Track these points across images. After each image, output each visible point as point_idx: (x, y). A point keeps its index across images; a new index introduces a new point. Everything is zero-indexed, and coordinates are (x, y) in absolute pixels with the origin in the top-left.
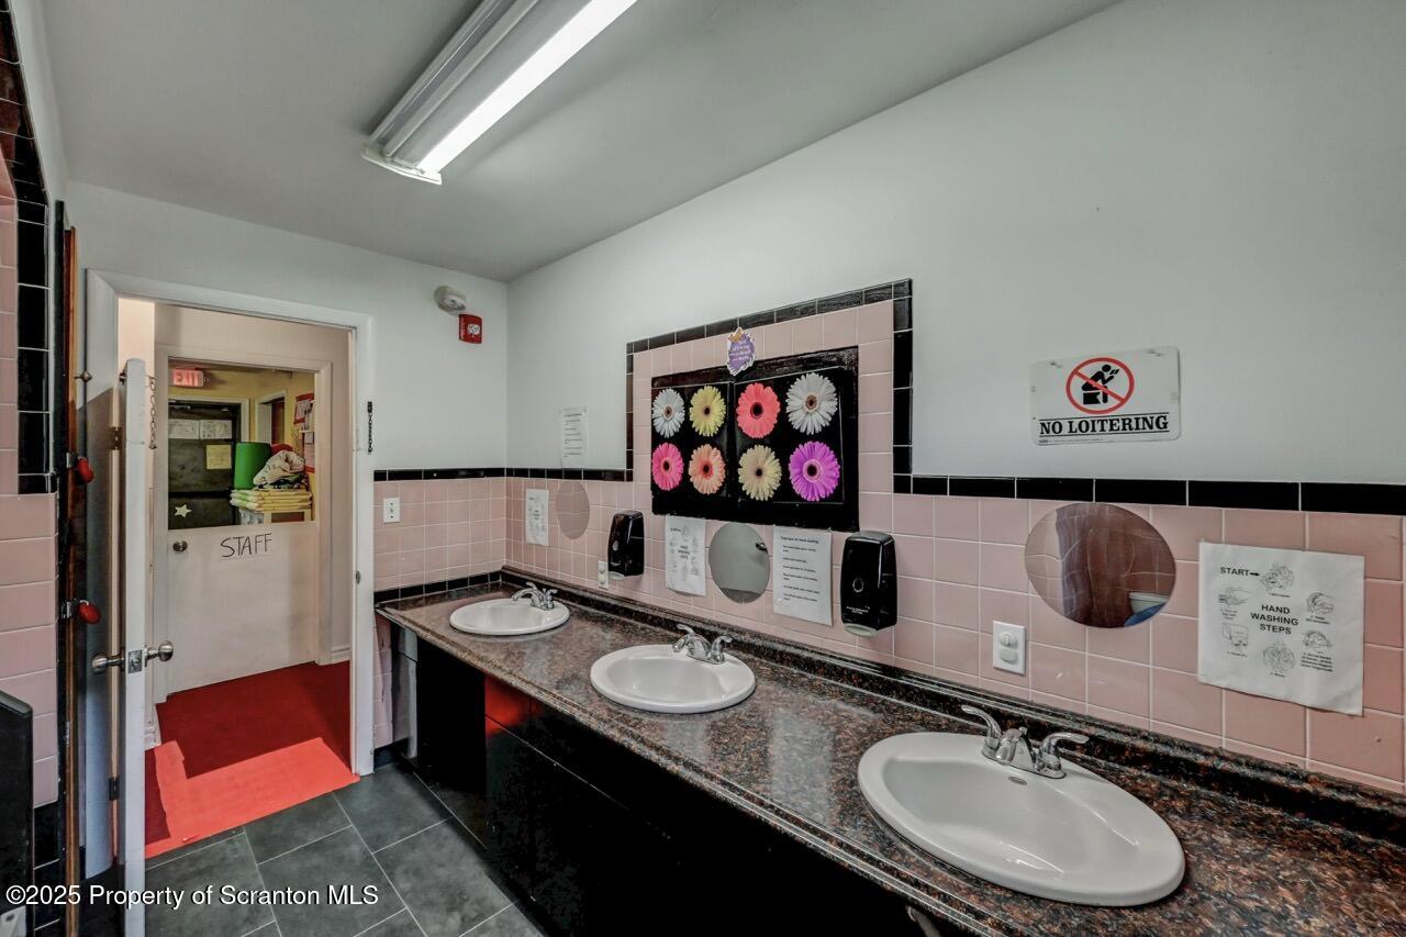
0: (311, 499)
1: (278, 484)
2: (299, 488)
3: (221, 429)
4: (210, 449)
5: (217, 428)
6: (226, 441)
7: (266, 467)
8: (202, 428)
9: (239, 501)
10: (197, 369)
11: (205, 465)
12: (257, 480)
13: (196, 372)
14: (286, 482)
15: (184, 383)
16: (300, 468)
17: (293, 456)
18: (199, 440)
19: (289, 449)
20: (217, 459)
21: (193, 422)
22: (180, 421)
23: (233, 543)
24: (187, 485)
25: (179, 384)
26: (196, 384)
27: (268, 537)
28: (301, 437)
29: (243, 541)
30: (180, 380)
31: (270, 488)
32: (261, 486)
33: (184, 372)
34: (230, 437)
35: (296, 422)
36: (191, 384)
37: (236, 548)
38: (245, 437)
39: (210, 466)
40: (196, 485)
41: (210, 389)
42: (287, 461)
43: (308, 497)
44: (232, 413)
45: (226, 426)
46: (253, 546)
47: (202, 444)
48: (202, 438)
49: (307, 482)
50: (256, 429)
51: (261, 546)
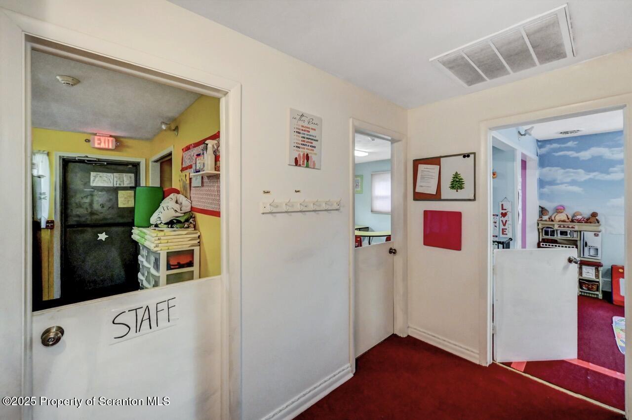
0: (199, 237)
1: (171, 223)
2: (188, 227)
3: (127, 179)
4: (121, 193)
5: (125, 179)
6: (131, 188)
7: (160, 209)
8: (115, 179)
9: (138, 237)
10: (111, 136)
11: (118, 204)
12: (153, 220)
13: (111, 139)
14: (179, 222)
15: (102, 146)
16: (188, 209)
17: (181, 198)
18: (113, 187)
19: (177, 192)
20: (124, 200)
21: (109, 174)
22: (101, 174)
23: (129, 318)
24: (105, 219)
25: (99, 146)
26: (110, 147)
27: (171, 303)
28: (188, 182)
29: (140, 312)
30: (99, 144)
31: (164, 227)
32: (156, 226)
33: (102, 139)
34: (133, 185)
35: (183, 170)
36: (107, 147)
37: (133, 325)
38: (143, 183)
39: (120, 205)
40: (112, 218)
41: (120, 151)
42: (177, 202)
43: (197, 235)
44: (134, 168)
45: (130, 177)
46: (153, 318)
47: (115, 190)
48: (115, 186)
49: (194, 221)
50: (150, 178)
51: (163, 315)
